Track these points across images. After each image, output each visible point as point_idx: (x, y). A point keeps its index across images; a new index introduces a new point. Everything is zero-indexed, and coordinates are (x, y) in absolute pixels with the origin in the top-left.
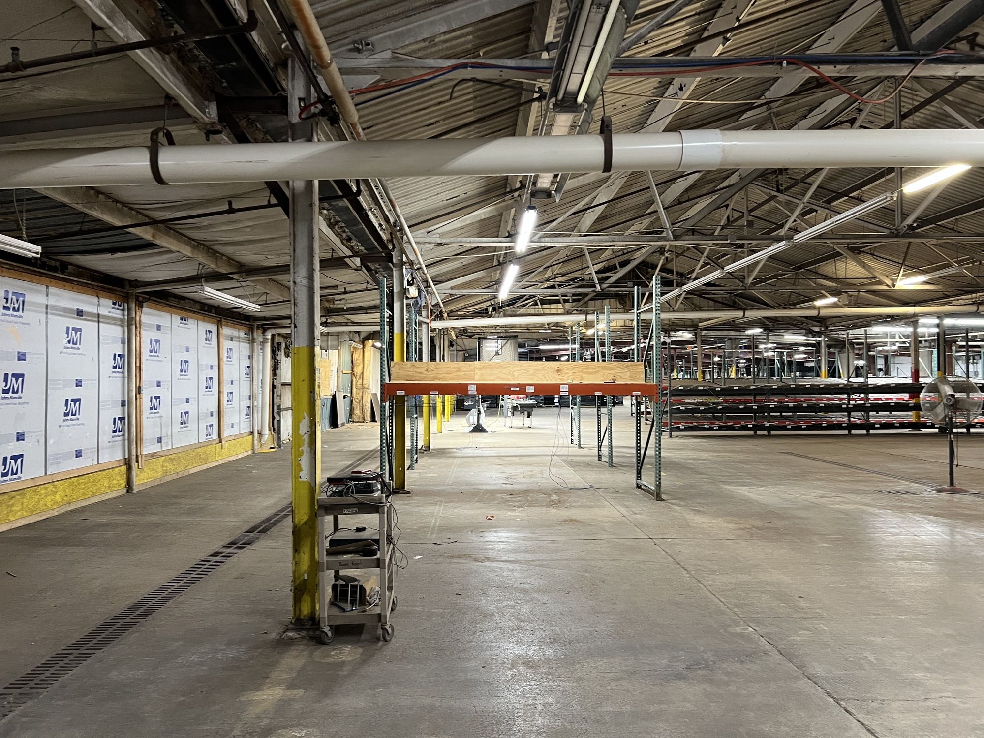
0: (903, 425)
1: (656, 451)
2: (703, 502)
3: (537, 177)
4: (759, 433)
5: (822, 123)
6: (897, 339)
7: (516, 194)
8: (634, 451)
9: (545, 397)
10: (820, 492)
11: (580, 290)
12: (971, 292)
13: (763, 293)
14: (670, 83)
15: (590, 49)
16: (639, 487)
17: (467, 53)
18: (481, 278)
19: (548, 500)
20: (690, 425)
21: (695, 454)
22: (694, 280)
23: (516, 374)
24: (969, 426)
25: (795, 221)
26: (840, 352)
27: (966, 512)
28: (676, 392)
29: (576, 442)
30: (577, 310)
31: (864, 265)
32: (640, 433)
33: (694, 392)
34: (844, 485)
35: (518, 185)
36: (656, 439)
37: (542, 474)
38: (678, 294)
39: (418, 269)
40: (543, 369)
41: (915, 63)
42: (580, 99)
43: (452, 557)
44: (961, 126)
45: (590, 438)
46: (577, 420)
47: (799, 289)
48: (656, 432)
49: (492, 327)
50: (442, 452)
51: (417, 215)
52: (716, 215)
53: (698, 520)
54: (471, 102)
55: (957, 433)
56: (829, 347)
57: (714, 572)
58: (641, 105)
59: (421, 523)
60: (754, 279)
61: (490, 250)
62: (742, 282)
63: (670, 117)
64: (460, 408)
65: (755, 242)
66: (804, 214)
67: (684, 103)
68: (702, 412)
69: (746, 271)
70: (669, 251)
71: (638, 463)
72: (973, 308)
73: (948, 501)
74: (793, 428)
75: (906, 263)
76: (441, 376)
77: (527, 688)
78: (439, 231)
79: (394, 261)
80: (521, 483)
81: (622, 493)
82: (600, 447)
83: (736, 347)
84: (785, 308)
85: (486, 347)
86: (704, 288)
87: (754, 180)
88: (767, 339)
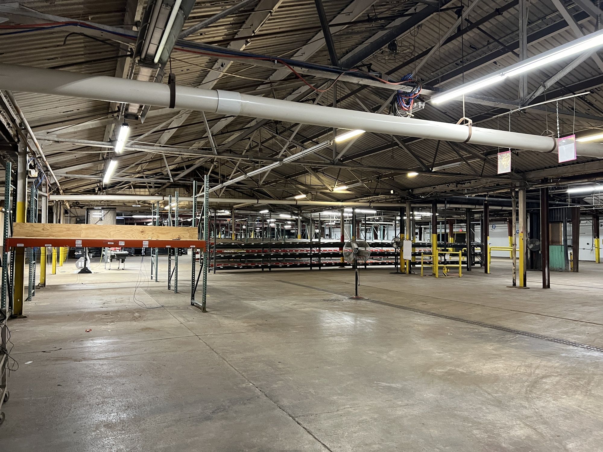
0: (336, 264)
1: (204, 282)
2: (230, 311)
3: (128, 105)
4: (265, 270)
5: (299, 99)
6: (335, 219)
7: (115, 115)
8: (191, 283)
9: (135, 249)
10: (294, 302)
11: (160, 181)
12: (367, 196)
13: (269, 191)
14: (216, 61)
15: (162, 31)
16: (192, 304)
17: (78, 16)
18: (90, 167)
19: (131, 316)
20: (227, 266)
21: (228, 283)
22: (230, 180)
23: (112, 233)
24: (366, 264)
25: (285, 151)
26: (308, 225)
27: (363, 309)
28: (219, 246)
29: (154, 278)
30: (158, 194)
31: (319, 179)
32: (194, 271)
33: (229, 246)
34: (305, 298)
35: (117, 109)
36: (204, 275)
37: (129, 299)
38: (221, 187)
39: (39, 157)
40: (132, 230)
41: (340, 73)
42: (156, 60)
43: (57, 360)
44: (364, 110)
45: (163, 275)
46: (155, 264)
47: (287, 189)
48: (204, 270)
49: (97, 201)
50: (55, 288)
51: (39, 120)
52: (243, 142)
53: (226, 322)
54: (83, 49)
55: (359, 268)
56: (302, 222)
57: (233, 353)
58: (199, 71)
59: (33, 338)
60: (264, 182)
61: (96, 149)
62: (257, 183)
63: (216, 82)
64: (72, 256)
65: (265, 161)
66: (290, 148)
67: (224, 74)
68: (234, 258)
69: (259, 177)
70: (216, 161)
71: (192, 290)
72: (368, 204)
73: (355, 304)
74: (283, 267)
75: (339, 179)
76: (54, 234)
77: (106, 442)
78: (57, 133)
79: (19, 150)
80: (114, 306)
81: (182, 309)
82: (169, 281)
83: (254, 220)
84: (280, 199)
85: (94, 215)
86: (236, 185)
87: (264, 125)
88: (270, 217)
